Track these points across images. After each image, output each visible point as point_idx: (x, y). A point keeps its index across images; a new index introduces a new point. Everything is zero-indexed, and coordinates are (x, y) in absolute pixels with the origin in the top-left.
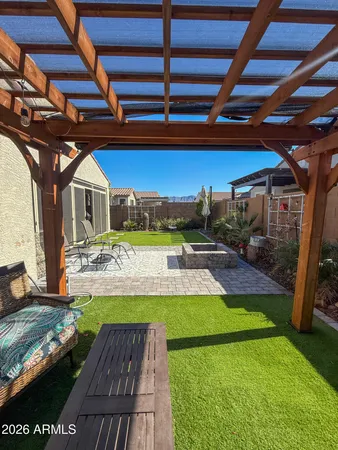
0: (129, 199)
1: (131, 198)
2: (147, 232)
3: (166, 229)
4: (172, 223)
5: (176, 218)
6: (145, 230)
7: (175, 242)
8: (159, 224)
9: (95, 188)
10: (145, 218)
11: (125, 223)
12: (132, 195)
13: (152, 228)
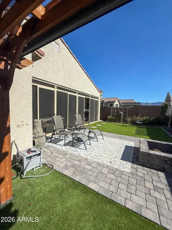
0: (115, 103)
1: (117, 103)
2: (121, 124)
3: (134, 123)
4: (139, 119)
5: (143, 116)
6: (120, 122)
7: (138, 134)
8: (129, 119)
9: (91, 97)
10: (121, 115)
11: (109, 117)
12: (117, 101)
13: (125, 121)
